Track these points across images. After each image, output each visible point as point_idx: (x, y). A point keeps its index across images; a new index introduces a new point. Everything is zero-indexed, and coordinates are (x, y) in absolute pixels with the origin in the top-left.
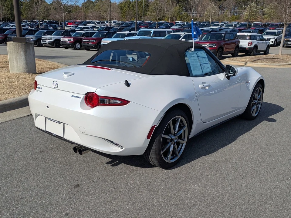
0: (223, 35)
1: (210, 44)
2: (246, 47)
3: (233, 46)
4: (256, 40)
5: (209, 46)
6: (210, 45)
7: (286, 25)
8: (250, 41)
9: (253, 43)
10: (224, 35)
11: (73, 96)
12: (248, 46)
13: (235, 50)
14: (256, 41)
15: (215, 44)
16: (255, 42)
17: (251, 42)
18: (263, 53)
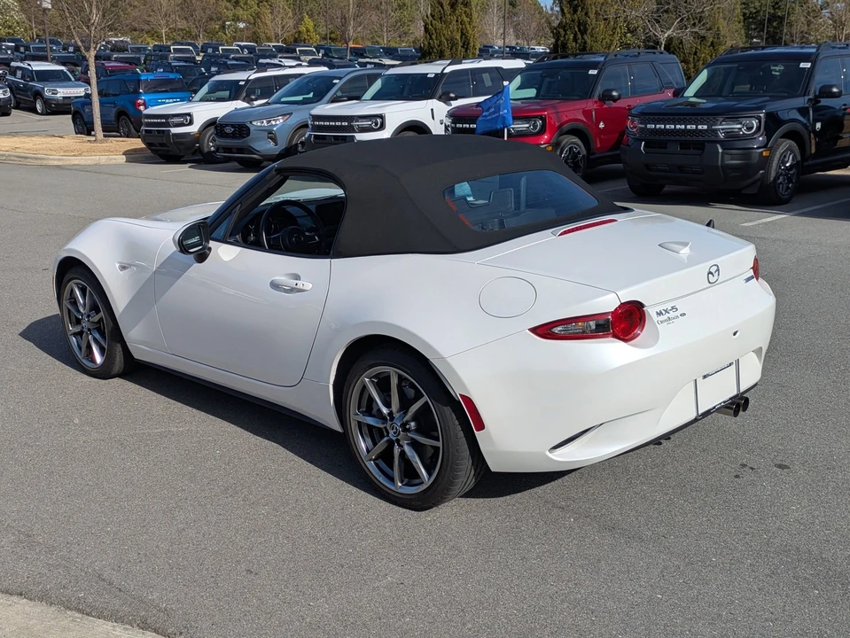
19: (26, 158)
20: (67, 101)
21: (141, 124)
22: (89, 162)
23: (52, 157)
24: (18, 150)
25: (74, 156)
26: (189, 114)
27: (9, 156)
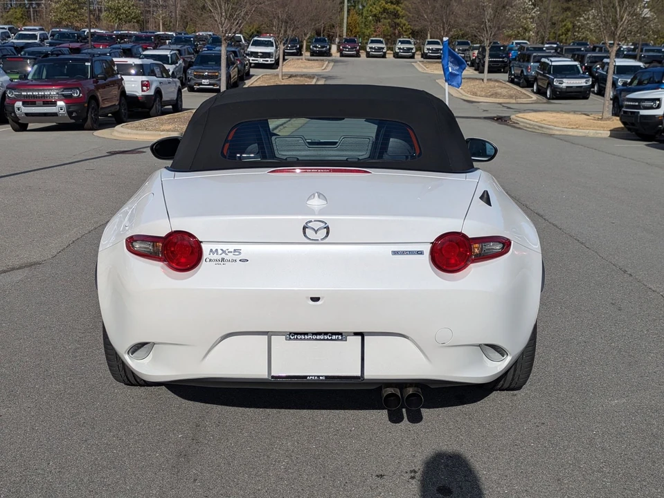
0: (86, 64)
1: (65, 89)
2: (137, 94)
3: (115, 92)
4: (155, 75)
5: (63, 94)
6: (65, 93)
7: (225, 40)
8: (144, 78)
9: (152, 84)
10: (89, 64)
11: (395, 253)
12: (143, 91)
13: (119, 104)
14: (154, 78)
15: (78, 89)
16: (155, 81)
17: (147, 81)
18: (171, 107)
19: (542, 127)
20: (569, 90)
21: (622, 107)
22: (581, 134)
23: (556, 128)
24: (544, 122)
25: (572, 128)
26: (659, 100)
27: (535, 125)
